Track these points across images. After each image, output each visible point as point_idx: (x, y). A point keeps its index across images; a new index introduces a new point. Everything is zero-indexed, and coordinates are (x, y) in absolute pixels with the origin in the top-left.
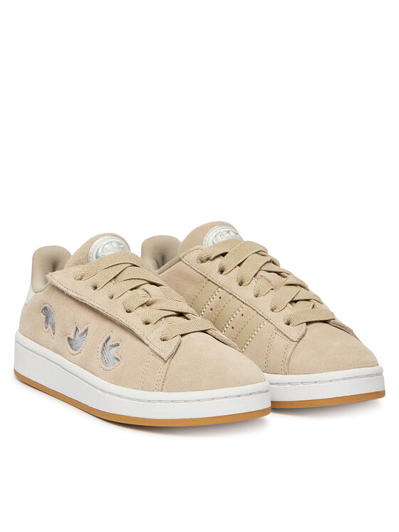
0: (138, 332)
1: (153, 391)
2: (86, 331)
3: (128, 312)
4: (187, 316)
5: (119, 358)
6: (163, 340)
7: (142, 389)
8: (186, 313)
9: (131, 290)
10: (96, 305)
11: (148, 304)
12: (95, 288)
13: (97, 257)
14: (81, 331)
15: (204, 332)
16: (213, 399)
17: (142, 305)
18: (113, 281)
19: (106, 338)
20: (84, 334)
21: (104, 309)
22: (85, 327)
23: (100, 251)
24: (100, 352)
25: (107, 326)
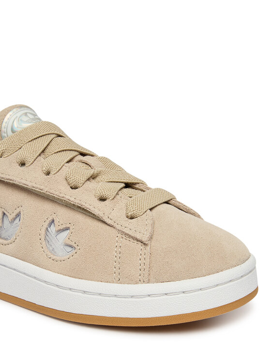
0: (96, 212)
1: (137, 283)
2: (18, 215)
3: (74, 188)
4: (137, 186)
5: (75, 245)
6: (132, 218)
7: (119, 281)
8: (136, 184)
9: (68, 162)
10: (30, 184)
11: (93, 177)
12: (23, 164)
13: (13, 131)
14: (11, 217)
15: (167, 203)
16: (217, 285)
17: (88, 179)
18: (42, 155)
19: (48, 222)
20: (15, 219)
21: (42, 187)
22: (16, 212)
23: (15, 125)
24: (43, 239)
25: (48, 206)
